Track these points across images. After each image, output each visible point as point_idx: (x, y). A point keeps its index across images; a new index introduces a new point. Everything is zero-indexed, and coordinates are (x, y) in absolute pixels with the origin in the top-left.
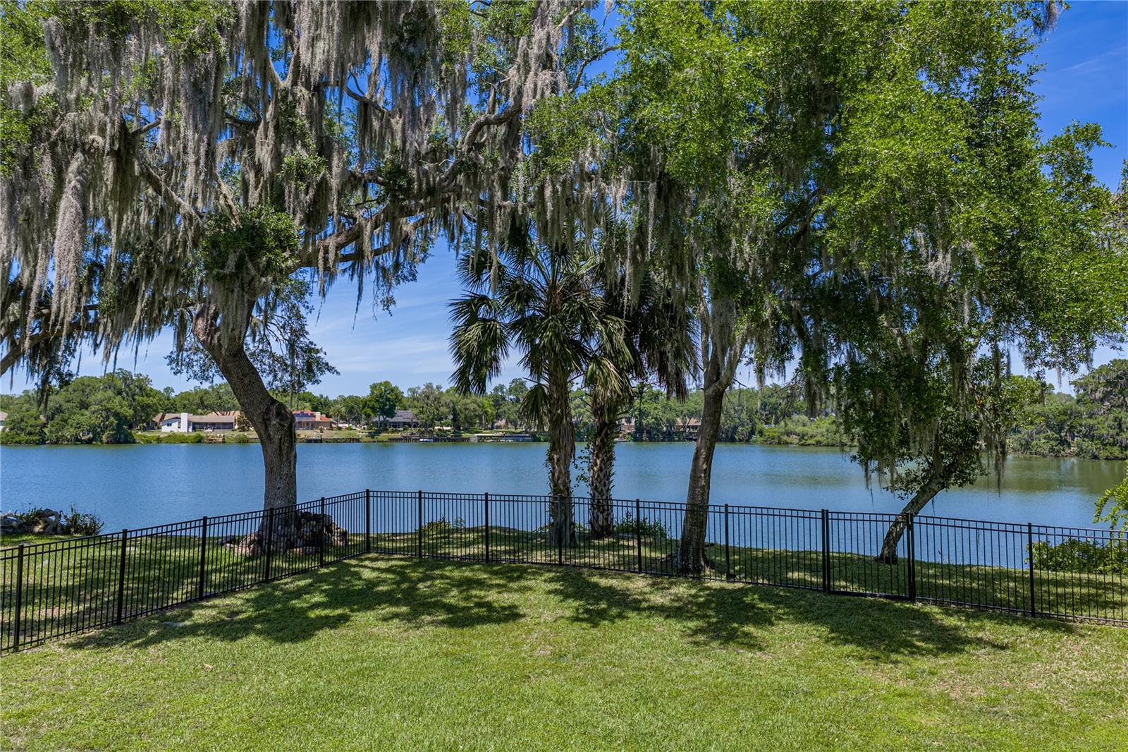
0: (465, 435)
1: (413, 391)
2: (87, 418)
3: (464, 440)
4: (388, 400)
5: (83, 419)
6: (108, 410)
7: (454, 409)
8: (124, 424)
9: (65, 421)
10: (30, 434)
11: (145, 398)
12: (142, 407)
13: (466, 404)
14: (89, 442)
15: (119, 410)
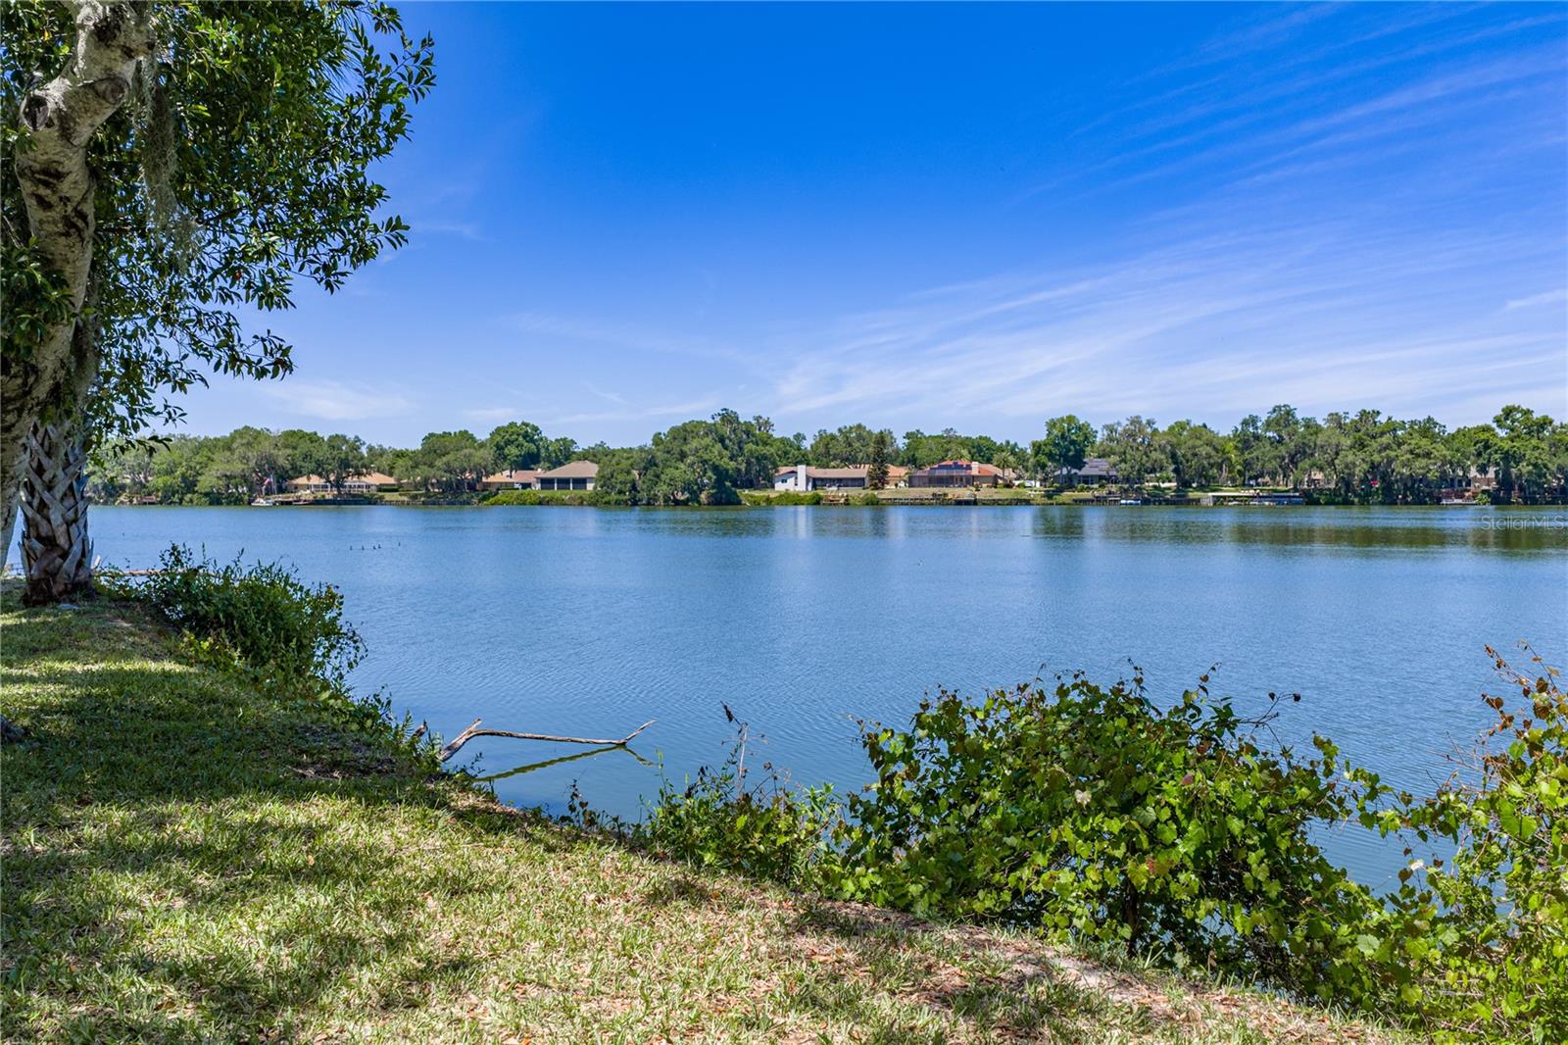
0: (1193, 495)
1: (1111, 429)
2: (681, 472)
3: (1190, 502)
4: (1073, 442)
5: (677, 473)
6: (705, 462)
7: (1174, 456)
8: (726, 480)
9: (658, 476)
10: (620, 492)
11: (760, 447)
12: (757, 458)
13: (1194, 447)
14: (685, 503)
15: (717, 463)
